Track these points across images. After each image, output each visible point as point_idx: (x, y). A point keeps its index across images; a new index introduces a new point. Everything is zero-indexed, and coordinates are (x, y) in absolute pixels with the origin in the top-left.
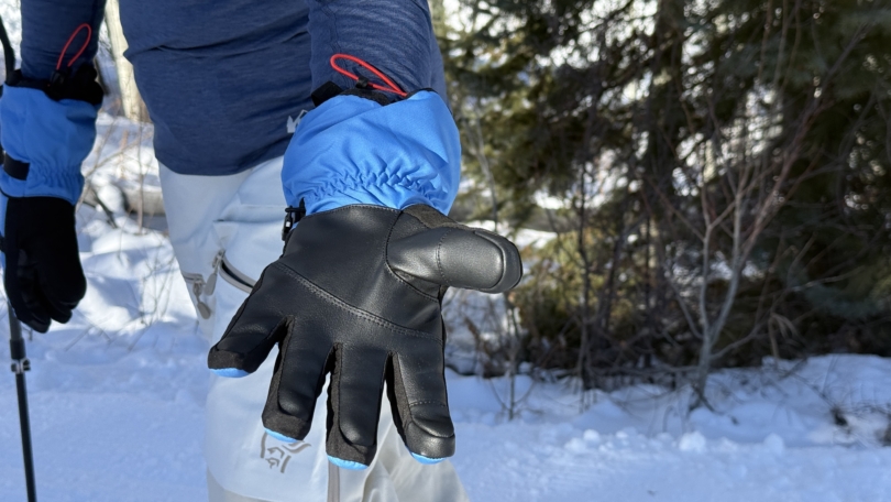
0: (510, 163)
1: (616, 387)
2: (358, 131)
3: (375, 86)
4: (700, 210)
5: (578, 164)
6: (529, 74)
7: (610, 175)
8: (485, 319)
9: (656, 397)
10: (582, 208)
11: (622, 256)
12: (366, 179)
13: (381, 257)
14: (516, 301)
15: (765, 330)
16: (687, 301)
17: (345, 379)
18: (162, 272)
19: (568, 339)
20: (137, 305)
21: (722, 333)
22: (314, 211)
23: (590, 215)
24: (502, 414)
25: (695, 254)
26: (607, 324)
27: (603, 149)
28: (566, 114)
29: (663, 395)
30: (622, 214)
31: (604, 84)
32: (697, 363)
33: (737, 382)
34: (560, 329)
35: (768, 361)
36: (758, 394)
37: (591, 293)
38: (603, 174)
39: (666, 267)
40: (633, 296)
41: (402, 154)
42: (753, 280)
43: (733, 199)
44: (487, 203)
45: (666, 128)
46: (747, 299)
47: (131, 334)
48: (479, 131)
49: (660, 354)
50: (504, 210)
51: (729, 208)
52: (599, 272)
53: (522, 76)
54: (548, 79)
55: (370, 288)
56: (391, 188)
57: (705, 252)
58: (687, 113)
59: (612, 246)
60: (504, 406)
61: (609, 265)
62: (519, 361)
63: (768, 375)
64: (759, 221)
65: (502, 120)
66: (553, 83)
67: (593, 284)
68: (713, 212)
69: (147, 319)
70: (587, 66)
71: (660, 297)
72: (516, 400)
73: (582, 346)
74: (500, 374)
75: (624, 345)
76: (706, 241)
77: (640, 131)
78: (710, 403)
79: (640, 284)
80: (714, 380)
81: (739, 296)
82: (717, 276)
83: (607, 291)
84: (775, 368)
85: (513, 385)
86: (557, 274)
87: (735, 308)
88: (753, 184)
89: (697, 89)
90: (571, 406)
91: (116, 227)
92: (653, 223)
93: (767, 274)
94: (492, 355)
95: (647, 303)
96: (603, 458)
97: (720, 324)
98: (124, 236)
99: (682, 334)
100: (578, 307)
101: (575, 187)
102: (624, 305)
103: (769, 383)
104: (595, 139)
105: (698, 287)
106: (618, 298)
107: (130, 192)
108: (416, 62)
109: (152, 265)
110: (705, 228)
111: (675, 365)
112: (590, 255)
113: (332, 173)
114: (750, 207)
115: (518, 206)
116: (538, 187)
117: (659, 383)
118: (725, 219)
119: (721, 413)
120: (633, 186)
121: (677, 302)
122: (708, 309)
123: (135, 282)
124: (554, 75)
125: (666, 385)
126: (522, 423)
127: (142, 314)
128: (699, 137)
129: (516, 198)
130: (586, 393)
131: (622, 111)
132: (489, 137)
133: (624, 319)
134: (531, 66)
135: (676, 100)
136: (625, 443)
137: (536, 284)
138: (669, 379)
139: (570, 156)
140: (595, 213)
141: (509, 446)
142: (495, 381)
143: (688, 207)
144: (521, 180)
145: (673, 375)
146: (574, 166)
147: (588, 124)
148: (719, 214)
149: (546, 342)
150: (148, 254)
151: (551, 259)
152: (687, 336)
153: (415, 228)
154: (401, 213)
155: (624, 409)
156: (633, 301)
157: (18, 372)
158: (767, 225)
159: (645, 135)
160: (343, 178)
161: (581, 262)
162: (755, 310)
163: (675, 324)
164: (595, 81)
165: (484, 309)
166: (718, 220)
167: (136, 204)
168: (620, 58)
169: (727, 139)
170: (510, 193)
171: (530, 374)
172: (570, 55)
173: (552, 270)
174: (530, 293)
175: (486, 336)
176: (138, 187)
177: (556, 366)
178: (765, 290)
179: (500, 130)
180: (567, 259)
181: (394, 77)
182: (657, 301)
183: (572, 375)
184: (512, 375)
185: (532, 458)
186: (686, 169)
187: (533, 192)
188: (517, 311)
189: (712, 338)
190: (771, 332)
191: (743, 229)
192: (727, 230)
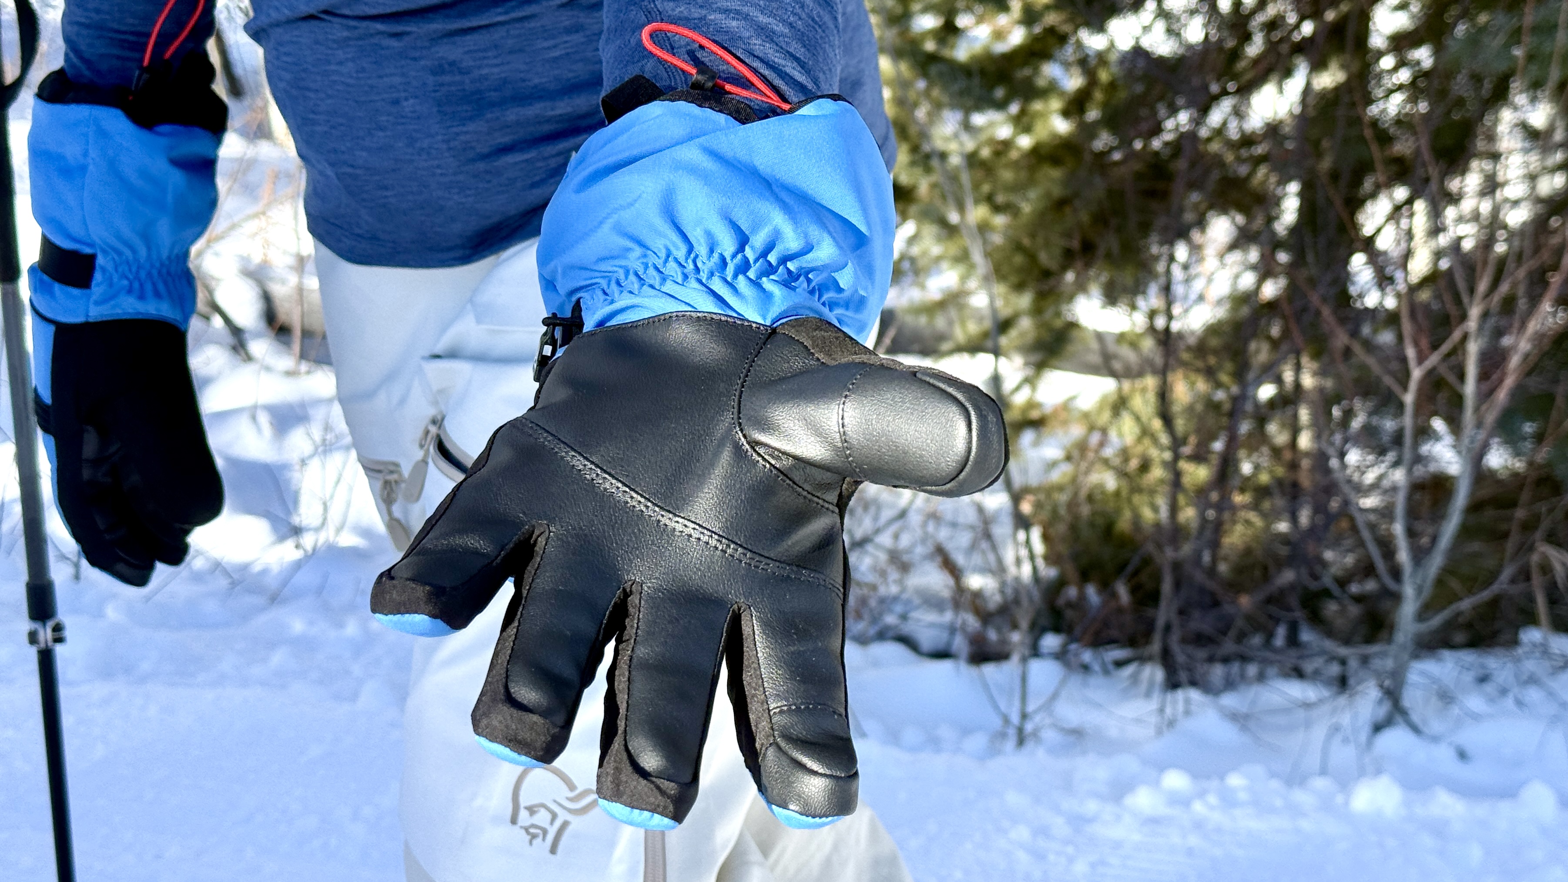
0: (1026, 242)
1: (1230, 685)
2: (693, 170)
3: (728, 87)
4: (1400, 338)
5: (1161, 243)
6: (1067, 65)
7: (1223, 265)
8: (973, 547)
9: (1307, 706)
10: (1167, 330)
11: (1245, 427)
12: (706, 264)
13: (728, 417)
14: (1035, 514)
15: (1525, 575)
16: (1372, 517)
17: (642, 651)
18: (339, 449)
19: (1134, 590)
20: (289, 513)
21: (1440, 582)
22: (601, 324)
23: (1182, 345)
24: (1003, 735)
25: (1389, 425)
26: (1214, 560)
27: (1210, 214)
28: (1138, 145)
29: (1321, 701)
30: (1246, 342)
31: (1215, 88)
32: (1389, 641)
33: (1468, 677)
34: (1120, 569)
35: (1531, 636)
36: (1509, 702)
37: (1182, 499)
38: (1210, 262)
39: (1331, 451)
40: (1266, 505)
41: (778, 219)
42: (1503, 475)
43: (1463, 317)
44: (981, 319)
45: (1335, 176)
46: (1489, 514)
47: (275, 568)
48: (965, 178)
49: (1316, 619)
50: (1013, 333)
51: (1457, 335)
52: (1199, 457)
53: (1051, 70)
54: (1104, 76)
55: (702, 478)
56: (756, 284)
57: (1408, 420)
58: (1375, 148)
59: (1227, 407)
60: (1006, 720)
61: (1218, 446)
62: (1037, 630)
63: (1530, 665)
64: (1515, 361)
65: (1014, 155)
66: (1112, 86)
67: (1186, 480)
68: (1424, 343)
69: (308, 541)
70: (1181, 51)
71: (1319, 509)
72: (1031, 708)
73: (1163, 604)
74: (999, 656)
75: (1245, 601)
76: (1409, 398)
77: (1284, 181)
78: (1415, 717)
79: (1279, 483)
80: (1423, 673)
81: (1475, 507)
82: (1432, 468)
83: (1214, 496)
84: (1545, 651)
85: (1024, 679)
86: (1117, 461)
87: (1466, 532)
88: (1504, 288)
89: (1398, 99)
90: (1138, 721)
91: (249, 358)
92: (1305, 360)
93: (1531, 464)
94: (986, 617)
95: (1294, 519)
96: (1199, 825)
97: (1436, 562)
98: (264, 375)
99: (1360, 582)
100: (1157, 525)
101: (1153, 289)
102: (1248, 522)
103: (1532, 680)
104: (1195, 197)
105: (1394, 489)
106: (1234, 509)
107: (281, 291)
108: (811, 44)
109: (317, 433)
110: (1407, 374)
111: (1347, 641)
112: (1180, 424)
113: (638, 251)
114: (1499, 333)
115: (1042, 325)
116: (1081, 287)
117: (1315, 677)
118: (1448, 355)
119: (1435, 739)
120: (1270, 290)
121: (1352, 519)
122: (1411, 533)
123: (285, 467)
124: (1115, 69)
125: (1328, 683)
126: (1041, 753)
127: (297, 531)
128: (1401, 193)
129: (1037, 311)
130: (1169, 696)
131: (1248, 140)
132: (986, 188)
133: (1248, 552)
134: (1069, 52)
135: (1356, 121)
136: (1243, 796)
137: (1074, 480)
138: (1335, 669)
139: (1145, 228)
140: (1192, 341)
141: (1014, 799)
142: (989, 670)
143: (1375, 331)
144: (1046, 273)
145: (1343, 662)
146: (1155, 249)
147: (1181, 164)
148: (1435, 347)
149: (1092, 593)
150: (311, 412)
151: (1104, 431)
152: (1370, 586)
153: (798, 363)
154: (773, 332)
155: (1244, 728)
156: (1264, 515)
157: (42, 645)
158: (1532, 368)
159: (1293, 187)
160: (659, 263)
161: (1164, 439)
162: (1505, 535)
163: (1350, 560)
164: (1196, 81)
165: (972, 528)
166: (1434, 359)
167: (290, 313)
168: (1247, 37)
169: (1454, 199)
170: (1025, 300)
171: (1061, 656)
172: (1146, 29)
173: (1108, 452)
174: (1063, 498)
175: (975, 581)
176: (293, 280)
177: (1112, 642)
178: (1525, 496)
179: (1007, 175)
180: (1137, 430)
181: (766, 72)
182: (1312, 518)
183: (1142, 660)
184: (1024, 660)
185: (1059, 826)
186: (1375, 257)
187: (1071, 298)
188: (1036, 534)
189: (1419, 590)
190: (1537, 581)
191: (1484, 376)
192: (1451, 379)
